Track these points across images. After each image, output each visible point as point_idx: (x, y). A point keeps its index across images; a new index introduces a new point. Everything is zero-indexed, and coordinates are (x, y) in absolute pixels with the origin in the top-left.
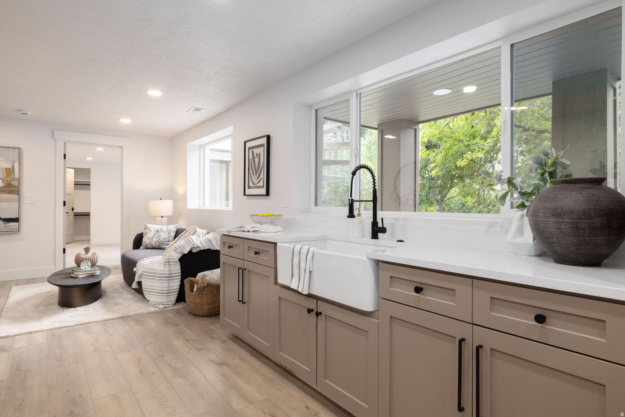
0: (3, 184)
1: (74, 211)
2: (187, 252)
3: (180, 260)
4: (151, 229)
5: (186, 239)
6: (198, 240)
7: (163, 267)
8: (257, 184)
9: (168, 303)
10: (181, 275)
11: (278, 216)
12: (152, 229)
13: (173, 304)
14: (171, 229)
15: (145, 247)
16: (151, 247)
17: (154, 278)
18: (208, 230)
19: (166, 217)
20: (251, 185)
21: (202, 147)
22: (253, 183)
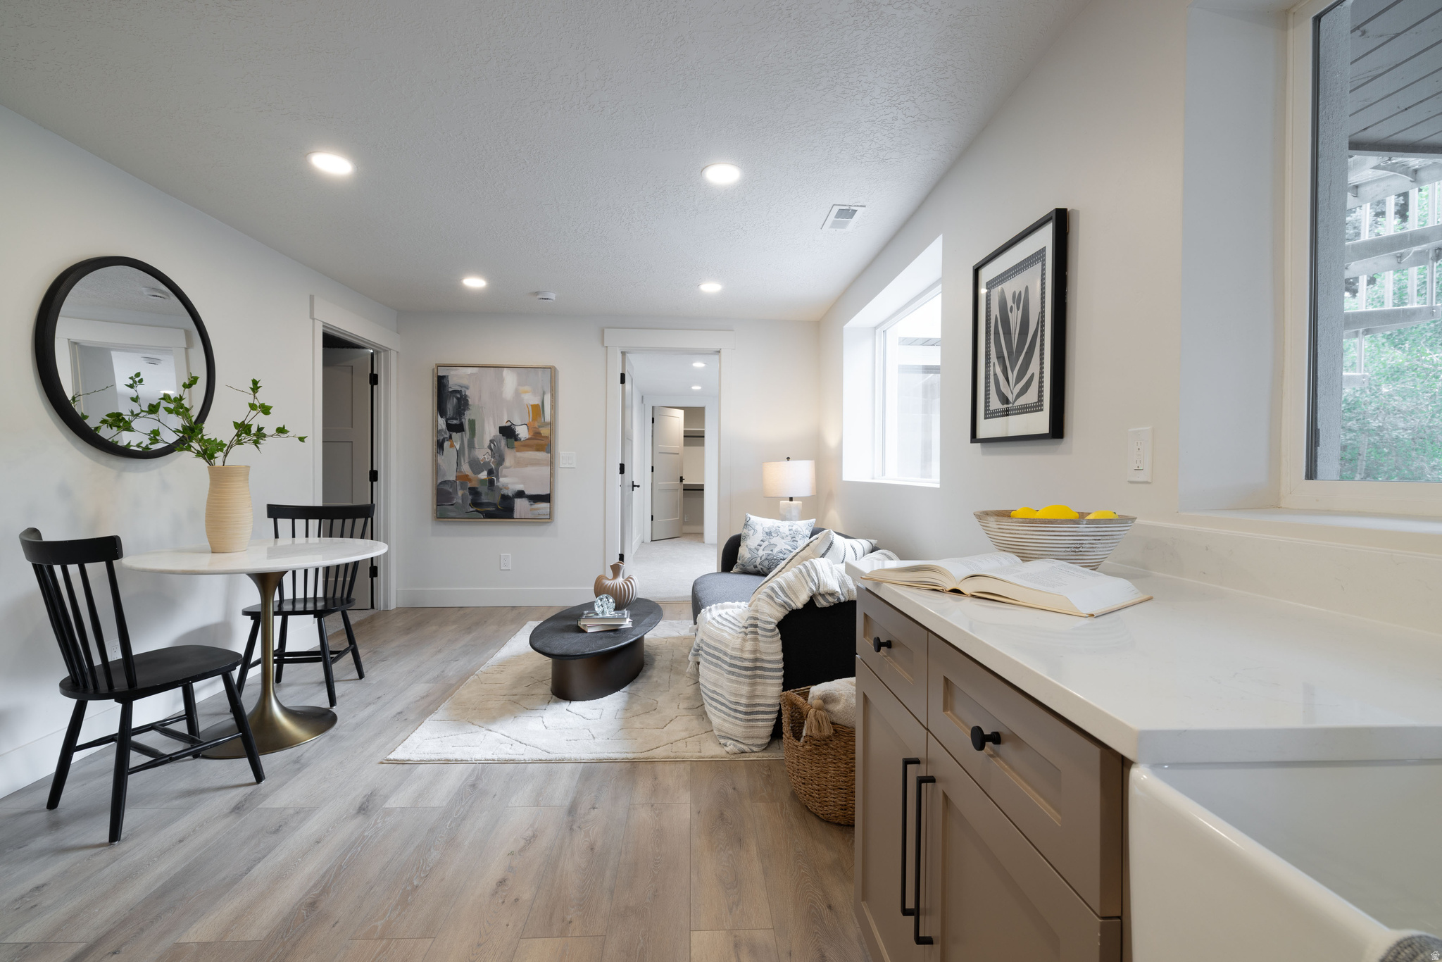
0: (529, 434)
1: (684, 482)
2: (800, 606)
3: (781, 625)
4: (757, 528)
5: (801, 567)
6: (836, 572)
7: (740, 640)
8: (1016, 399)
9: (750, 742)
10: (784, 668)
11: (1110, 521)
12: (759, 528)
13: (761, 745)
14: (799, 529)
15: (741, 569)
16: (754, 570)
17: (719, 663)
18: (874, 542)
19: (799, 499)
20: (996, 404)
21: (878, 330)
22: (1005, 400)
